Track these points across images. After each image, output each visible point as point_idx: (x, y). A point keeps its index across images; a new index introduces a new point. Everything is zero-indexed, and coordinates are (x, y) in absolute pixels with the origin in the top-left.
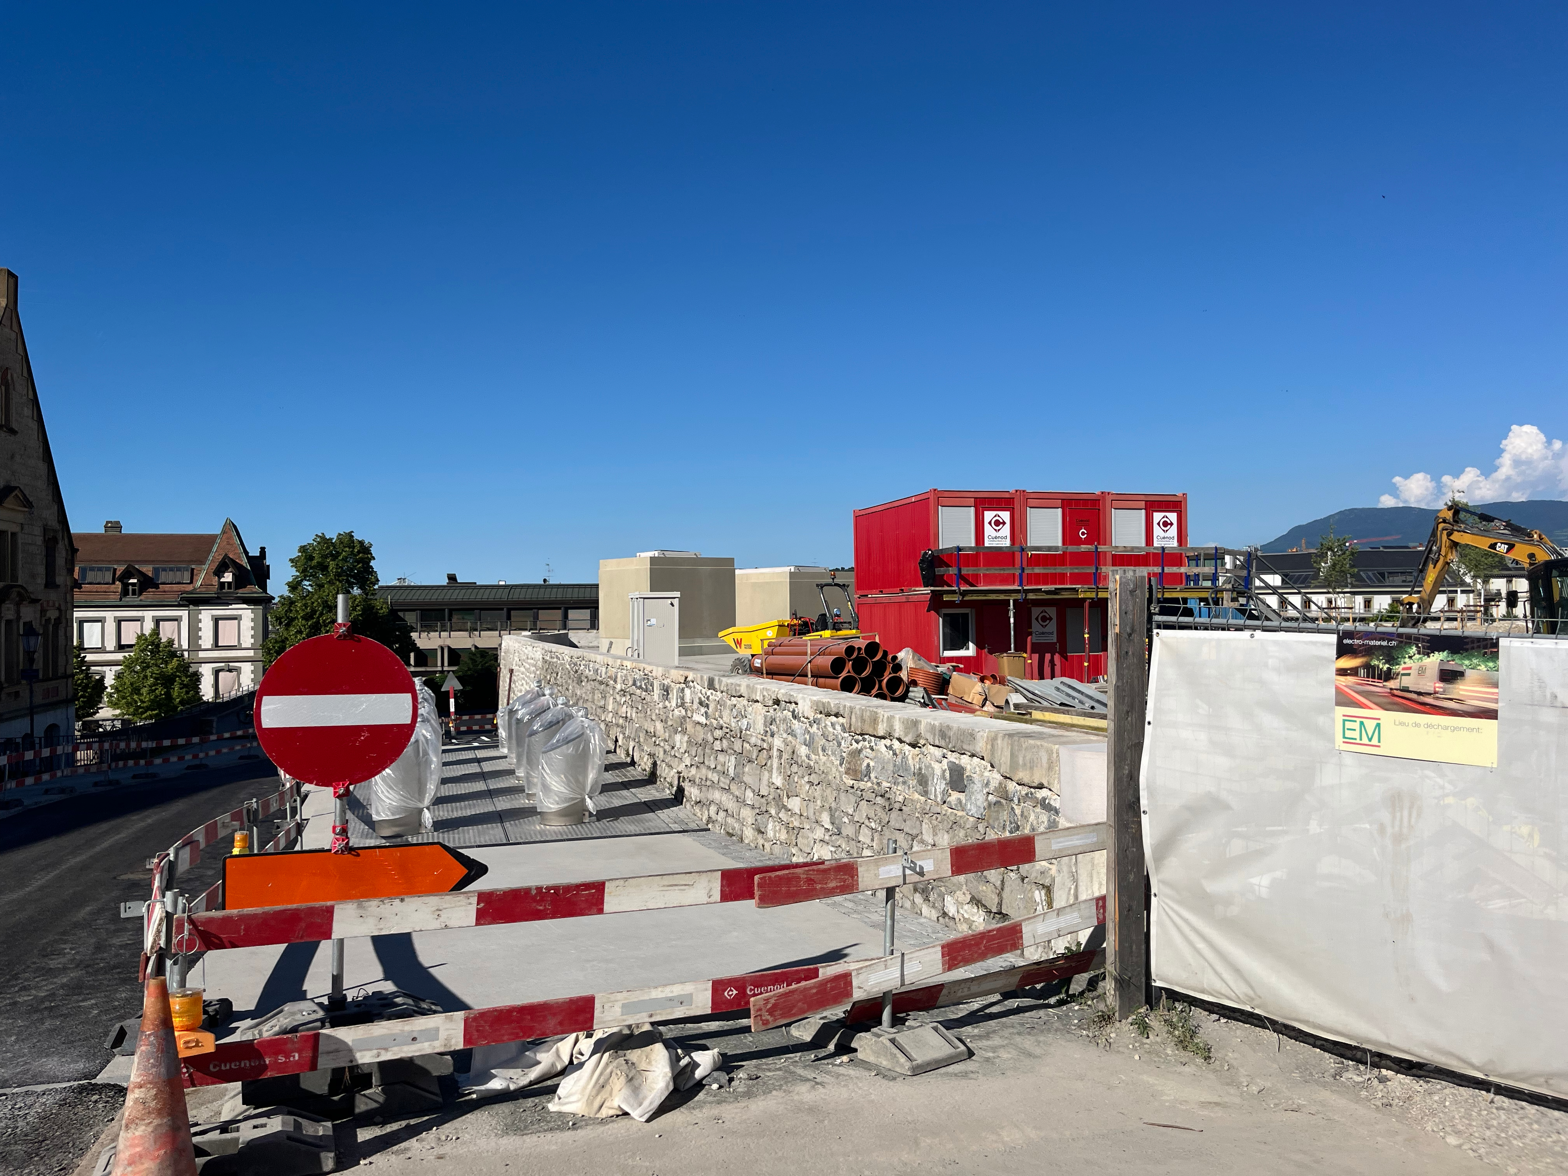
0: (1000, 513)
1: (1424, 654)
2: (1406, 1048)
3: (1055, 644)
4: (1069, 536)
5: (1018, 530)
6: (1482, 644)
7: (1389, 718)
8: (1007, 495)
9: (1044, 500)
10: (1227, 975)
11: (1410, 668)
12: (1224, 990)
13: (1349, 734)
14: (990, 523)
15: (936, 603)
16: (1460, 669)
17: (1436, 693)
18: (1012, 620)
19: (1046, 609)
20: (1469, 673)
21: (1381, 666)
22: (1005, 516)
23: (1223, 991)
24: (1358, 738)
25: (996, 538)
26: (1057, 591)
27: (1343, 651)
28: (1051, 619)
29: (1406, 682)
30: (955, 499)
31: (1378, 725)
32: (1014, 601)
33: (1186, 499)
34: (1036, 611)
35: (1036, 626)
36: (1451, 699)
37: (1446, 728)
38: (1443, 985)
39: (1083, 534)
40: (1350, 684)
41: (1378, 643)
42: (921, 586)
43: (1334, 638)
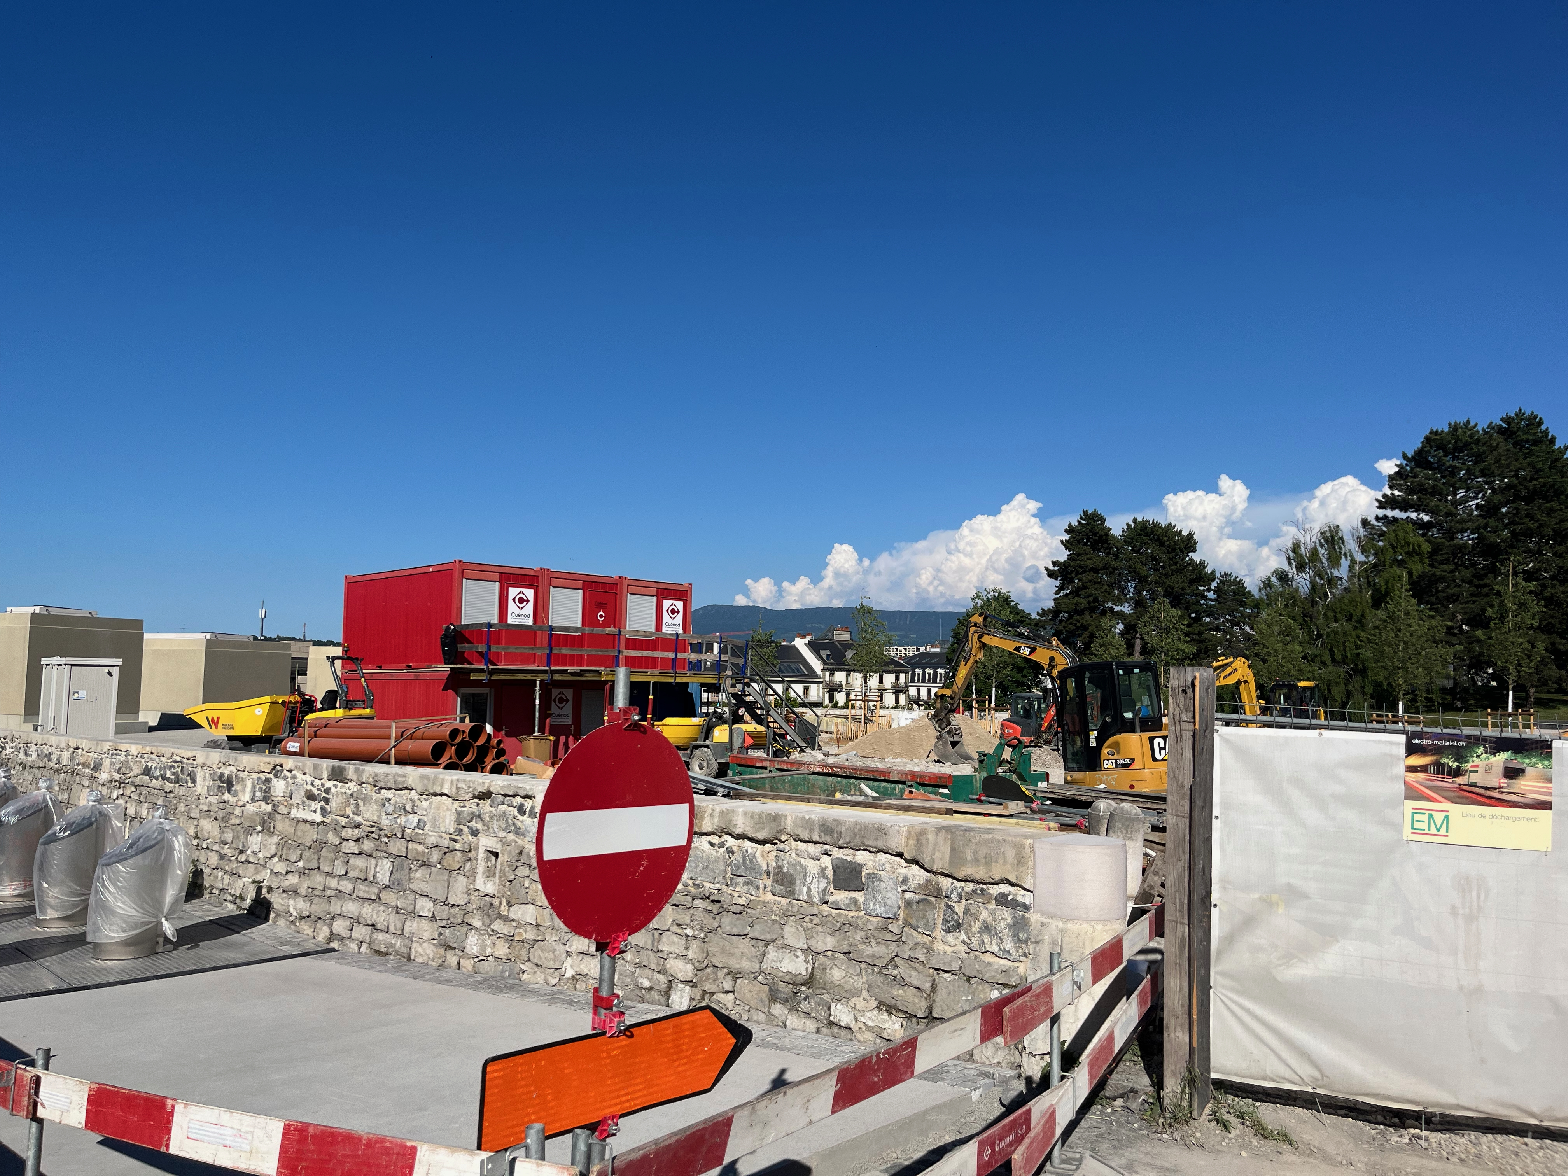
0: (524, 590)
1: (1491, 754)
2: (1474, 1107)
3: (570, 726)
4: (588, 617)
5: (541, 608)
6: (1539, 745)
7: (1457, 810)
8: (532, 573)
9: (568, 580)
10: (1292, 1060)
11: (1477, 766)
12: (1288, 1074)
13: (1417, 825)
14: (514, 600)
15: (456, 681)
16: (1522, 767)
17: (1500, 787)
18: (537, 702)
19: (564, 690)
20: (1529, 771)
21: (1450, 764)
22: (529, 593)
23: (1287, 1076)
24: (1427, 829)
25: (519, 615)
26: (581, 673)
27: (1411, 750)
28: (567, 701)
29: (1474, 778)
30: (481, 572)
31: (1447, 817)
32: (541, 681)
33: (691, 589)
34: (555, 692)
35: (554, 709)
36: (1514, 793)
37: (1508, 818)
38: (1513, 1046)
39: (601, 616)
40: (1420, 780)
41: (1447, 743)
42: (440, 663)
43: (1402, 738)
